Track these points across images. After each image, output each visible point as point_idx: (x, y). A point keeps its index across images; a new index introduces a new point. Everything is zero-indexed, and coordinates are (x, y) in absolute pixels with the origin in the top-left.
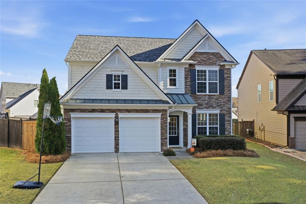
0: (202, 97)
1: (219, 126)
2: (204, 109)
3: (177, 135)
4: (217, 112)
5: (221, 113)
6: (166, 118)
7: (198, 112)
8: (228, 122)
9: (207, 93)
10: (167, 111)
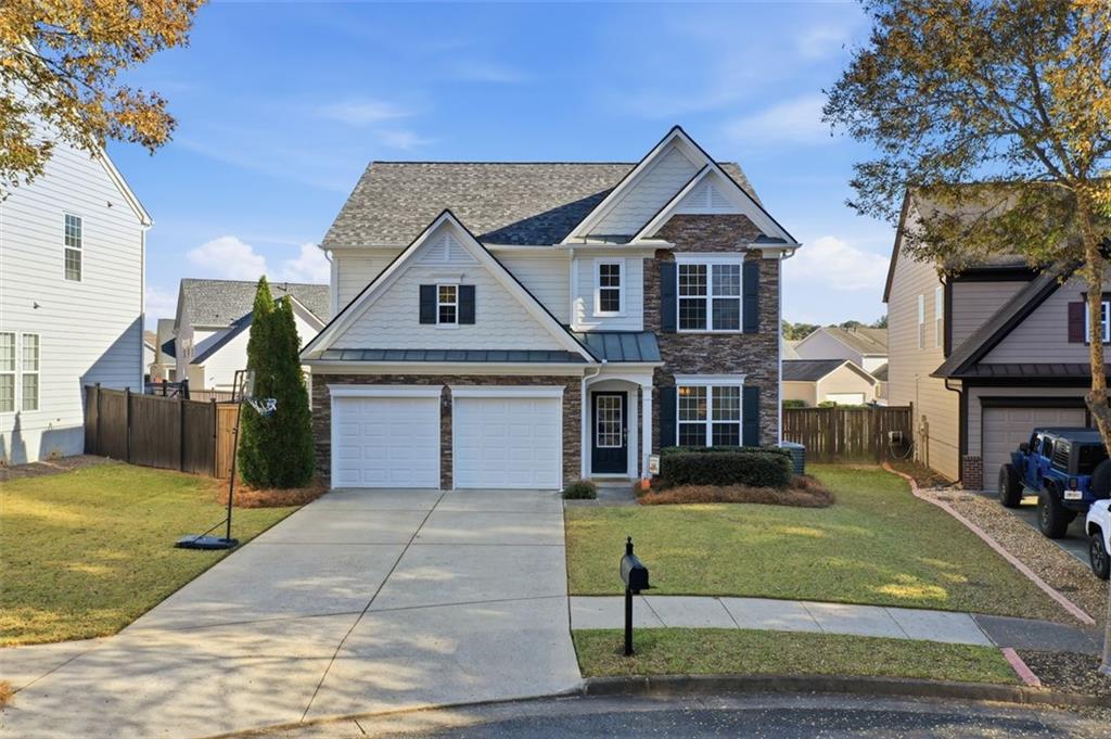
0: (694, 341)
1: (744, 423)
2: (699, 375)
3: (621, 446)
4: (737, 381)
5: (749, 385)
6: (576, 400)
7: (683, 381)
8: (770, 412)
9: (709, 328)
10: (580, 381)
